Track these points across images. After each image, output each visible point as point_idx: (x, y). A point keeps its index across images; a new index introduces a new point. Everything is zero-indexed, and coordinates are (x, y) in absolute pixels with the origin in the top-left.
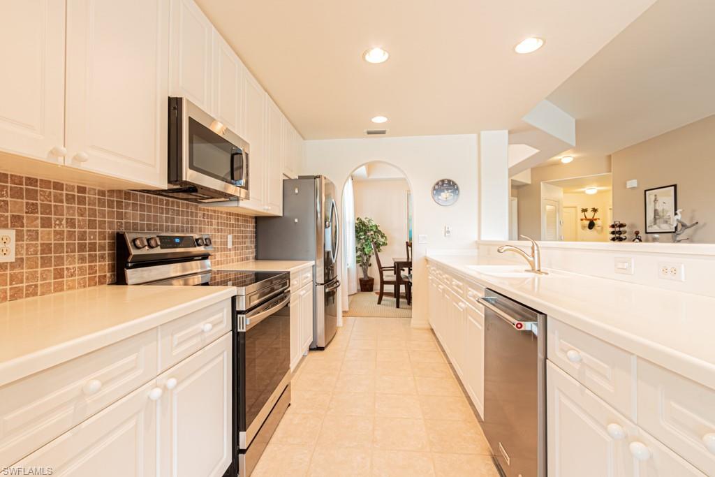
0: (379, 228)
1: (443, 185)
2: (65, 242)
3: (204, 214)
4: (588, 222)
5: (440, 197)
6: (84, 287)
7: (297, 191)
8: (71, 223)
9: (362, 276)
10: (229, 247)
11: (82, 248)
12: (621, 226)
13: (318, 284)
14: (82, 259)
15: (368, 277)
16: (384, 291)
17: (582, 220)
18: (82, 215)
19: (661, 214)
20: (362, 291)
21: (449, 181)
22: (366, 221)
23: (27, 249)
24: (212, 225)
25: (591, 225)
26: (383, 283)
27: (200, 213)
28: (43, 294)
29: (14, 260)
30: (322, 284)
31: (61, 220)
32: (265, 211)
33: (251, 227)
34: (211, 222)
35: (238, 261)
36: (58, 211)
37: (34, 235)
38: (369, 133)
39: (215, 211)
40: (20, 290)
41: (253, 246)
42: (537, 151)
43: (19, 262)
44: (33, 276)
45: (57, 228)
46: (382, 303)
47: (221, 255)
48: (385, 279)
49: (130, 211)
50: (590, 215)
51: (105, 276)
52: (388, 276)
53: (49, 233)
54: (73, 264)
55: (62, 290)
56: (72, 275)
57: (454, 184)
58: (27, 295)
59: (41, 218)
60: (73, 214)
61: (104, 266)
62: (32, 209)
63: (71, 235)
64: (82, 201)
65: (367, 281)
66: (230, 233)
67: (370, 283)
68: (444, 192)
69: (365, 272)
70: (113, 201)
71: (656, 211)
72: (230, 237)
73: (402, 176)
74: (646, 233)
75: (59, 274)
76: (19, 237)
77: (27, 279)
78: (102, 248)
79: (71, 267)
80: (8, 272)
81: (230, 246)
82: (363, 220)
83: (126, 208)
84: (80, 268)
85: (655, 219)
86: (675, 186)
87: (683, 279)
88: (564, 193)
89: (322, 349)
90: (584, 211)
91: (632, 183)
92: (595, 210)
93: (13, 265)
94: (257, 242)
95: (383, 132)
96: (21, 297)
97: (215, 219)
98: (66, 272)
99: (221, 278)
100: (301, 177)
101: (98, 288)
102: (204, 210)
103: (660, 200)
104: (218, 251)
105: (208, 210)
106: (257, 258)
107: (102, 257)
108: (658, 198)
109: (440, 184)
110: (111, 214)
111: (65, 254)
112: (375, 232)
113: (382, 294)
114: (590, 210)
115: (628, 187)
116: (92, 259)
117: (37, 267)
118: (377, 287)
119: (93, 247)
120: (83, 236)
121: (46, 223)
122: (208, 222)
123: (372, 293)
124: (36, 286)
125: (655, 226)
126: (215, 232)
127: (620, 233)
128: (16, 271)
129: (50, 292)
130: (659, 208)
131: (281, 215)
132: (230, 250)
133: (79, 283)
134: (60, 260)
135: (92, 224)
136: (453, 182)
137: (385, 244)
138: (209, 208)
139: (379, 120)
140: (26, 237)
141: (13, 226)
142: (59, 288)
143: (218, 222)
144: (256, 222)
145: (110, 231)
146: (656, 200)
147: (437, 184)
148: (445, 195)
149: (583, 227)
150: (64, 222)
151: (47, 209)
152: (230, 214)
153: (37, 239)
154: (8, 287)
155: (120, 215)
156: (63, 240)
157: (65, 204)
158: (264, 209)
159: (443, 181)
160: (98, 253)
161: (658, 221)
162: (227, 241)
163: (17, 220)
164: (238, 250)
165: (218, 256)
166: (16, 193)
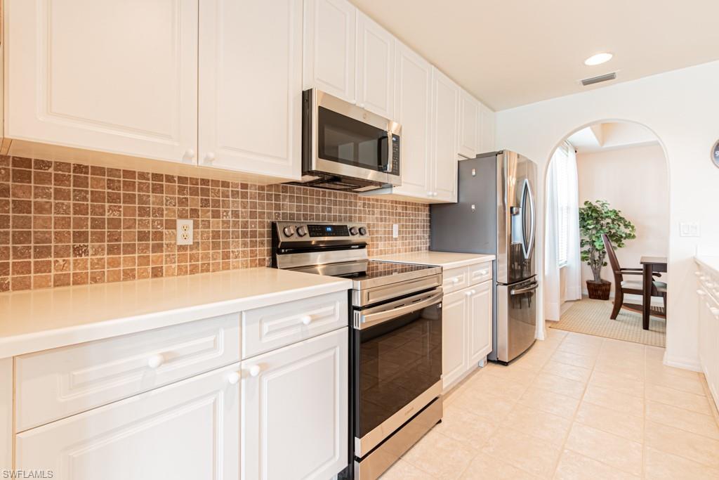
2: (231, 230)
3: (364, 204)
6: (247, 267)
7: (474, 173)
8: (235, 214)
9: (591, 277)
10: (394, 237)
11: (244, 235)
13: (499, 284)
14: (245, 244)
15: (602, 280)
18: (245, 208)
20: (590, 297)
22: (598, 205)
23: (202, 235)
24: (373, 214)
26: (621, 291)
27: (360, 203)
28: (214, 271)
29: (192, 243)
30: (505, 284)
31: (227, 212)
32: (431, 198)
33: (424, 215)
34: (373, 211)
35: (406, 251)
36: (225, 204)
37: (207, 224)
38: (586, 83)
39: (377, 200)
40: (197, 266)
41: (427, 236)
43: (196, 245)
44: (206, 256)
45: (225, 219)
47: (385, 245)
49: (287, 202)
51: (264, 259)
52: (629, 282)
53: (218, 223)
54: (237, 247)
55: (229, 269)
56: (236, 257)
58: (202, 271)
59: (212, 211)
60: (237, 207)
61: (264, 250)
62: (205, 203)
63: (236, 224)
64: (244, 196)
65: (599, 285)
66: (396, 223)
67: (604, 288)
69: (596, 273)
70: (272, 194)
72: (396, 227)
73: (652, 138)
75: (226, 256)
76: (196, 226)
77: (202, 258)
78: (262, 235)
79: (236, 250)
80: (188, 252)
81: (395, 235)
82: (594, 204)
83: (284, 200)
84: (243, 252)
89: (505, 364)
93: (192, 248)
94: (431, 231)
95: (611, 77)
96: (197, 272)
97: (377, 208)
98: (231, 254)
99: (384, 268)
100: (479, 156)
101: (258, 269)
102: (364, 199)
104: (381, 241)
105: (369, 199)
106: (430, 249)
107: (262, 243)
110: (269, 206)
111: (231, 240)
112: (613, 220)
116: (254, 244)
117: (209, 249)
119: (254, 234)
120: (245, 225)
121: (216, 215)
122: (369, 211)
124: (209, 264)
126: (377, 221)
128: (194, 252)
129: (219, 270)
131: (456, 202)
132: (396, 239)
133: (242, 264)
134: (227, 245)
135: (253, 215)
137: (629, 236)
138: (371, 197)
139: (598, 60)
140: (200, 226)
141: (191, 217)
142: (226, 267)
143: (381, 212)
144: (430, 211)
145: (269, 221)
150: (230, 213)
151: (216, 204)
152: (396, 202)
153: (209, 227)
154: (188, 264)
155: (278, 207)
156: (229, 228)
157: (231, 199)
158: (429, 196)
160: (258, 239)
162: (392, 231)
163: (194, 213)
164: (406, 240)
165: (381, 246)
166: (194, 192)
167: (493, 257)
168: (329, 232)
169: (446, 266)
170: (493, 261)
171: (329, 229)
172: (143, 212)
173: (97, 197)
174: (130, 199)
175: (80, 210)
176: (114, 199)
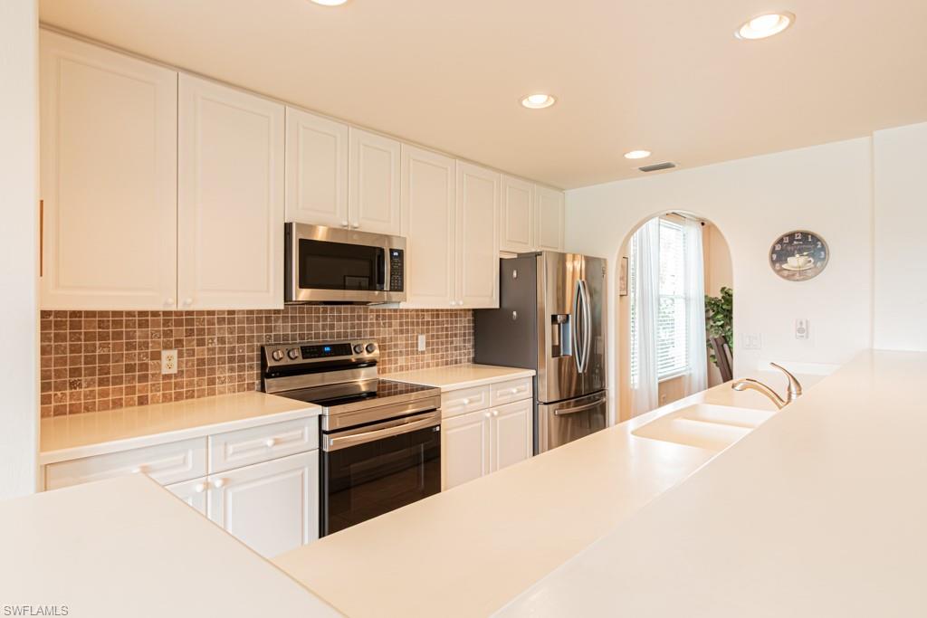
1: (791, 242)
2: (217, 356)
5: (784, 266)
6: (234, 392)
7: (515, 274)
8: (222, 340)
10: (420, 349)
11: (231, 360)
13: (540, 403)
14: (232, 369)
18: (231, 333)
21: (805, 235)
23: (186, 364)
24: (390, 327)
27: (372, 316)
28: (199, 397)
29: (176, 372)
30: (545, 404)
31: (212, 339)
33: (464, 322)
36: (211, 332)
37: (191, 352)
38: (646, 170)
40: (181, 394)
41: (469, 345)
43: (180, 373)
44: (191, 384)
45: (210, 346)
47: (407, 359)
49: (280, 324)
51: (254, 383)
53: (203, 351)
54: (223, 373)
55: (214, 394)
56: (223, 383)
57: (816, 239)
58: (187, 398)
59: (197, 340)
60: (224, 334)
61: (253, 374)
62: (190, 333)
63: (222, 350)
64: (231, 321)
66: (422, 333)
68: (793, 255)
70: (262, 317)
72: (422, 339)
75: (212, 382)
76: (180, 355)
77: (187, 385)
78: (251, 359)
79: (222, 376)
80: (173, 381)
83: (276, 321)
84: (230, 377)
93: (176, 376)
94: (475, 340)
95: (669, 166)
96: (182, 399)
97: (396, 319)
98: (217, 380)
100: (522, 255)
101: (246, 393)
102: (378, 311)
104: (401, 355)
105: (383, 311)
106: (477, 360)
107: (251, 367)
109: (786, 240)
110: (259, 330)
111: (217, 366)
116: (241, 369)
117: (193, 376)
119: (242, 359)
120: (232, 350)
121: (201, 343)
122: (384, 324)
124: (193, 391)
126: (396, 333)
128: (179, 380)
129: (204, 396)
131: (498, 307)
132: (423, 353)
133: (229, 389)
134: (212, 371)
135: (241, 340)
136: (813, 236)
139: (637, 155)
140: (185, 355)
141: (176, 348)
142: (212, 393)
143: (401, 323)
144: (474, 316)
145: (259, 344)
147: (780, 241)
148: (795, 262)
150: (216, 341)
151: (201, 332)
152: (422, 311)
153: (193, 355)
154: (173, 391)
155: (269, 329)
156: (215, 354)
157: (217, 326)
159: (791, 236)
160: (246, 364)
162: (417, 343)
163: (179, 343)
164: (438, 352)
165: (402, 361)
166: (179, 323)
167: (533, 373)
168: (328, 352)
169: (444, 387)
170: (533, 377)
171: (327, 349)
172: (130, 346)
173: (89, 337)
174: (118, 335)
175: (75, 349)
176: (103, 337)
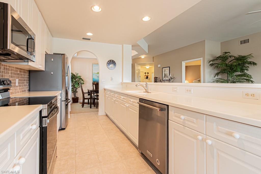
0: (81, 77)
1: (111, 61)
3: (4, 68)
4: (146, 77)
5: (109, 66)
7: (52, 60)
9: (73, 97)
12: (157, 78)
13: (62, 101)
15: (76, 97)
16: (85, 102)
17: (145, 76)
19: (166, 75)
20: (73, 103)
21: (113, 61)
22: (75, 74)
24: (8, 74)
25: (147, 78)
26: (84, 99)
27: (2, 67)
30: (64, 101)
32: (39, 68)
33: (27, 75)
34: (8, 72)
35: (21, 92)
38: (83, 39)
39: (10, 67)
41: (28, 84)
42: (137, 53)
46: (84, 107)
47: (13, 89)
48: (85, 97)
50: (147, 74)
57: (114, 62)
65: (76, 98)
66: (17, 78)
67: (77, 99)
68: (111, 64)
69: (75, 95)
71: (165, 74)
72: (17, 80)
73: (95, 58)
74: (163, 80)
81: (17, 84)
85: (165, 76)
86: (169, 67)
87: (192, 93)
88: (141, 67)
89: (64, 129)
90: (145, 73)
91: (159, 66)
92: (148, 73)
94: (29, 82)
95: (89, 39)
97: (10, 71)
99: (12, 101)
100: (54, 54)
102: (4, 66)
103: (166, 71)
105: (6, 66)
106: (29, 90)
108: (166, 70)
109: (110, 61)
112: (79, 79)
113: (83, 104)
114: (147, 73)
115: (158, 67)
118: (81, 100)
122: (6, 72)
123: (78, 103)
125: (165, 78)
127: (156, 80)
130: (166, 73)
131: (44, 70)
132: (17, 86)
136: (114, 61)
137: (83, 84)
138: (7, 65)
139: (89, 34)
143: (11, 72)
144: (29, 73)
146: (165, 71)
147: (109, 61)
148: (111, 65)
149: (145, 78)
152: (17, 68)
158: (39, 67)
159: (111, 60)
161: (165, 77)
162: (16, 82)
164: (21, 87)
167: (61, 92)
